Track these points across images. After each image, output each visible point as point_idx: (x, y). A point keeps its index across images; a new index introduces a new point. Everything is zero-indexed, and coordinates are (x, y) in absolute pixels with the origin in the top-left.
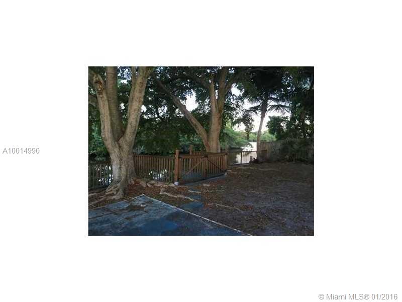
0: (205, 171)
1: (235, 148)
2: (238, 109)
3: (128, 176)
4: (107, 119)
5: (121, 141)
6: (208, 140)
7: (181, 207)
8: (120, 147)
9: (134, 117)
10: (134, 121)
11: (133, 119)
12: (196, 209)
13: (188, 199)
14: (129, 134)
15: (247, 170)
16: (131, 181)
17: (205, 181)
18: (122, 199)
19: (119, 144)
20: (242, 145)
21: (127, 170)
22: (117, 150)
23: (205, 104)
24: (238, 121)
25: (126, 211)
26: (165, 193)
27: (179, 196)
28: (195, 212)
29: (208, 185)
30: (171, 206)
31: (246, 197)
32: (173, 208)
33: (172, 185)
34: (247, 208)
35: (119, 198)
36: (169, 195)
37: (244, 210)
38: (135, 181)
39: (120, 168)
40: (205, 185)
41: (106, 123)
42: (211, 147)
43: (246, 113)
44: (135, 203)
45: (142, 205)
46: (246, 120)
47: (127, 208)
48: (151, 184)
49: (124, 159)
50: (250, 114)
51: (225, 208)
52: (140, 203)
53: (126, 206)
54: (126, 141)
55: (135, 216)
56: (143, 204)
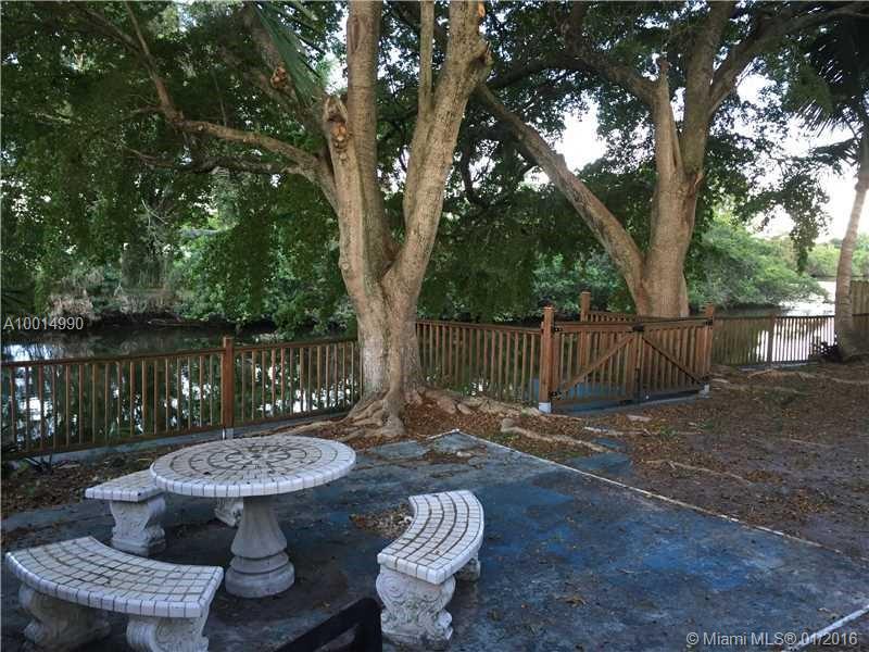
0: (633, 376)
1: (752, 306)
2: (764, 155)
3: (405, 380)
4: (357, 218)
5: (390, 279)
6: (644, 276)
7: (569, 461)
8: (385, 296)
9: (426, 212)
10: (427, 221)
11: (425, 216)
12: (612, 470)
13: (586, 447)
14: (411, 259)
15: (787, 381)
16: (411, 396)
17: (633, 406)
18: (404, 438)
19: (382, 287)
20: (785, 295)
21: (402, 362)
22: (377, 305)
23: (635, 143)
24: (764, 201)
25: (425, 463)
26: (517, 429)
27: (558, 438)
28: (610, 475)
29: (647, 419)
30: (541, 460)
31: (766, 452)
32: (548, 465)
33: (533, 411)
34: (766, 476)
35: (395, 435)
36: (529, 434)
37: (756, 481)
38: (422, 395)
39: (386, 356)
40: (634, 418)
41: (352, 231)
42: (655, 297)
43: (795, 170)
44: (442, 448)
45: (459, 454)
46: (797, 194)
47: (425, 458)
48: (471, 408)
49: (395, 332)
50: (812, 174)
51: (699, 473)
52: (454, 448)
53: (421, 452)
54: (402, 279)
55: (452, 474)
56: (462, 450)
